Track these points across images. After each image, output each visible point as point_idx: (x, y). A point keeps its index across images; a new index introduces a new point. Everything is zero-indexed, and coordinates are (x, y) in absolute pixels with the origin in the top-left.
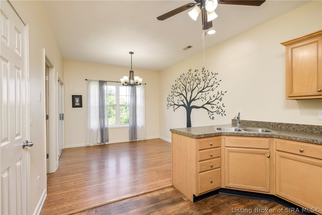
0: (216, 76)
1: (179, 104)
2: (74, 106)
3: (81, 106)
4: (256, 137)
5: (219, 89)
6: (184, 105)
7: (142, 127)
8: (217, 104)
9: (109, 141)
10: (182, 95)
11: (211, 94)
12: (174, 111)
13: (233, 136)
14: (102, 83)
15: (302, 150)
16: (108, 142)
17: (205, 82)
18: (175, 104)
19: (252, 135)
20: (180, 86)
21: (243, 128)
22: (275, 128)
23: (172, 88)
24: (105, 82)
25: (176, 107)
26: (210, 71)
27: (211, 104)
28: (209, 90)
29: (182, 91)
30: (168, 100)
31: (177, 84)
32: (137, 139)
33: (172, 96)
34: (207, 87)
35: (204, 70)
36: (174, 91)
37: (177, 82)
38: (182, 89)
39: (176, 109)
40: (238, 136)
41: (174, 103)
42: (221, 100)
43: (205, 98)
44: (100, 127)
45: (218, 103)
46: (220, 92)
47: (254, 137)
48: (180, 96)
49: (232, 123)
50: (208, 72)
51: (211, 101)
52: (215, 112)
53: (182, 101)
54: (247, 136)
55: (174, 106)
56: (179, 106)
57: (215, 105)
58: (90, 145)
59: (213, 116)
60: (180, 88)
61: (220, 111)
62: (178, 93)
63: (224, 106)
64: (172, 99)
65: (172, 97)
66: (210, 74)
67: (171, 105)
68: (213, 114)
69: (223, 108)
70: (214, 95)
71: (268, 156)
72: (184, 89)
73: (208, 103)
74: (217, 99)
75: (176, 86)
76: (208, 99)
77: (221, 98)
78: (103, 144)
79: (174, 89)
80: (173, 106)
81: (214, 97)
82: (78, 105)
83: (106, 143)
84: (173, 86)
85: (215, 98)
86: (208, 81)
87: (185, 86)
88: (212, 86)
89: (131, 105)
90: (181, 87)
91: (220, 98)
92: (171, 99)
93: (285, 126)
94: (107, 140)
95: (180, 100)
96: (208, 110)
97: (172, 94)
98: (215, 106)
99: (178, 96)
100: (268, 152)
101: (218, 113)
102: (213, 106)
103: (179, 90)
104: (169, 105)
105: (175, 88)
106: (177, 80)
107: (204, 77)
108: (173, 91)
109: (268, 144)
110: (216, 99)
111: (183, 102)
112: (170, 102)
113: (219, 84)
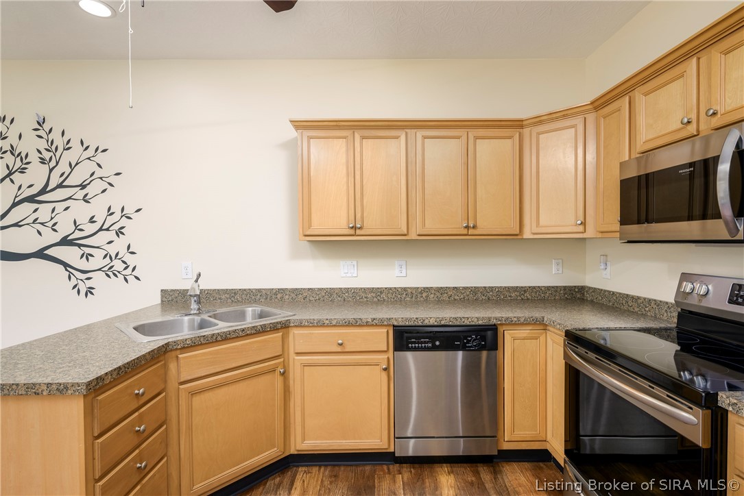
0: (100, 158)
4: (259, 333)
5: (114, 199)
8: (108, 247)
11: (80, 212)
13: (201, 344)
15: (340, 342)
17: (51, 170)
19: (248, 332)
21: (209, 314)
22: (271, 300)
26: (74, 136)
27: (80, 246)
28: (70, 198)
34: (60, 186)
35: (47, 127)
40: (217, 341)
42: (119, 232)
43: (50, 224)
45: (110, 242)
46: (116, 210)
47: (254, 334)
49: (162, 301)
50: (66, 139)
51: (78, 234)
52: (100, 270)
54: (237, 337)
57: (98, 247)
59: (89, 283)
61: (118, 265)
63: (133, 253)
66: (75, 144)
68: (89, 279)
69: (129, 259)
70: (93, 217)
71: (282, 371)
73: (65, 242)
74: (107, 230)
76: (65, 229)
77: (123, 228)
81: (92, 221)
85: (96, 227)
86: (63, 167)
88: (83, 186)
91: (116, 227)
93: (290, 295)
96: (66, 265)
98: (98, 254)
100: (279, 363)
101: (111, 274)
102: (88, 250)
107: (47, 150)
109: (281, 343)
110: (101, 229)
113: (111, 185)
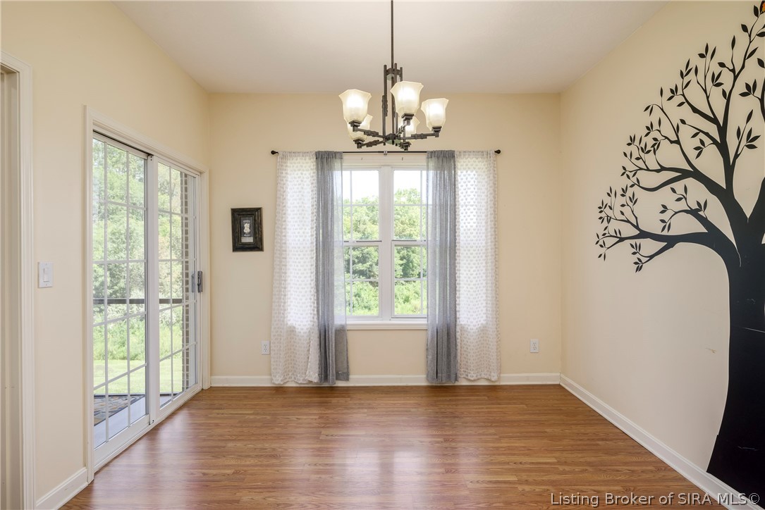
1: (672, 232)
2: (238, 246)
3: (257, 246)
6: (711, 238)
7: (483, 330)
9: (351, 377)
10: (691, 182)
12: (639, 269)
14: (325, 160)
16: (347, 379)
18: (643, 235)
20: (677, 130)
23: (628, 150)
24: (338, 155)
25: (649, 246)
29: (692, 154)
30: (603, 215)
31: (656, 126)
32: (456, 380)
33: (629, 193)
36: (640, 163)
37: (657, 113)
38: (689, 144)
39: (651, 257)
41: (637, 227)
44: (316, 324)
48: (679, 186)
53: (694, 213)
55: (638, 241)
56: (671, 241)
58: (287, 385)
60: (678, 142)
62: (663, 169)
64: (626, 210)
65: (623, 200)
67: (622, 240)
72: (707, 141)
75: (654, 134)
78: (326, 385)
79: (635, 155)
80: (633, 242)
82: (249, 244)
83: (340, 384)
84: (632, 140)
87: (714, 120)
89: (435, 239)
90: (685, 133)
92: (618, 209)
94: (346, 371)
95: (682, 205)
97: (625, 182)
99: (668, 187)
103: (670, 156)
104: (609, 241)
105: (642, 146)
106: (656, 100)
108: (630, 167)
111: (704, 221)
112: (614, 226)
